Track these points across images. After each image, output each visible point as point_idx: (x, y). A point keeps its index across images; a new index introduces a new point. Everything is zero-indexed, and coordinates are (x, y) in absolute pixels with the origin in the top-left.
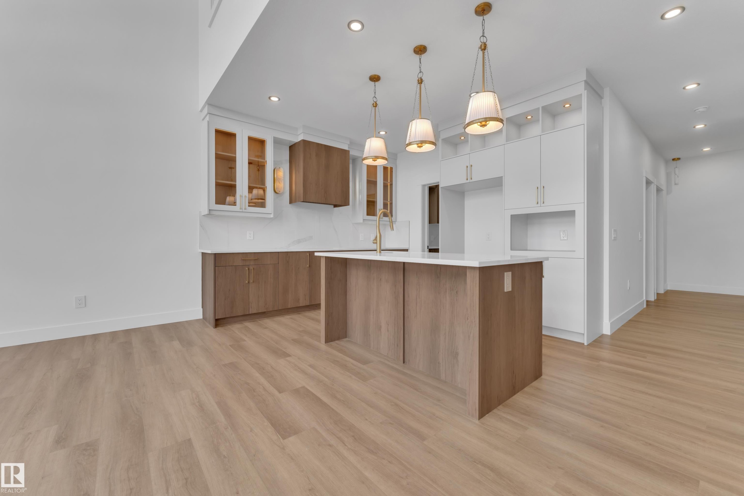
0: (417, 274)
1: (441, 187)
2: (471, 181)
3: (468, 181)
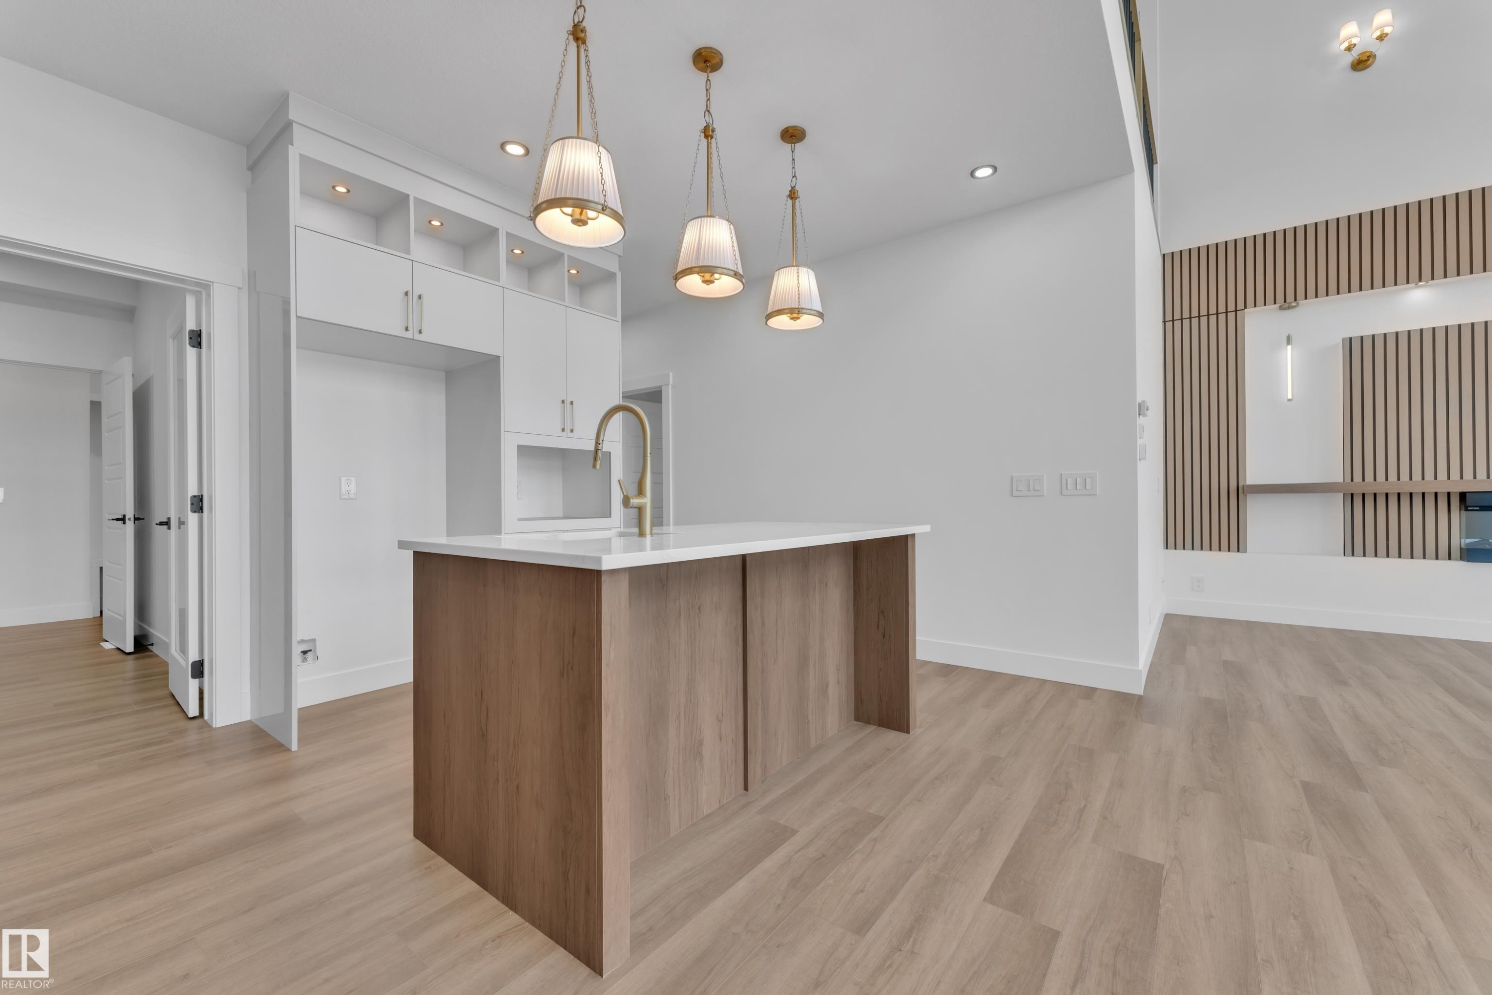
0: (777, 570)
1: (297, 317)
2: (417, 337)
3: (409, 335)
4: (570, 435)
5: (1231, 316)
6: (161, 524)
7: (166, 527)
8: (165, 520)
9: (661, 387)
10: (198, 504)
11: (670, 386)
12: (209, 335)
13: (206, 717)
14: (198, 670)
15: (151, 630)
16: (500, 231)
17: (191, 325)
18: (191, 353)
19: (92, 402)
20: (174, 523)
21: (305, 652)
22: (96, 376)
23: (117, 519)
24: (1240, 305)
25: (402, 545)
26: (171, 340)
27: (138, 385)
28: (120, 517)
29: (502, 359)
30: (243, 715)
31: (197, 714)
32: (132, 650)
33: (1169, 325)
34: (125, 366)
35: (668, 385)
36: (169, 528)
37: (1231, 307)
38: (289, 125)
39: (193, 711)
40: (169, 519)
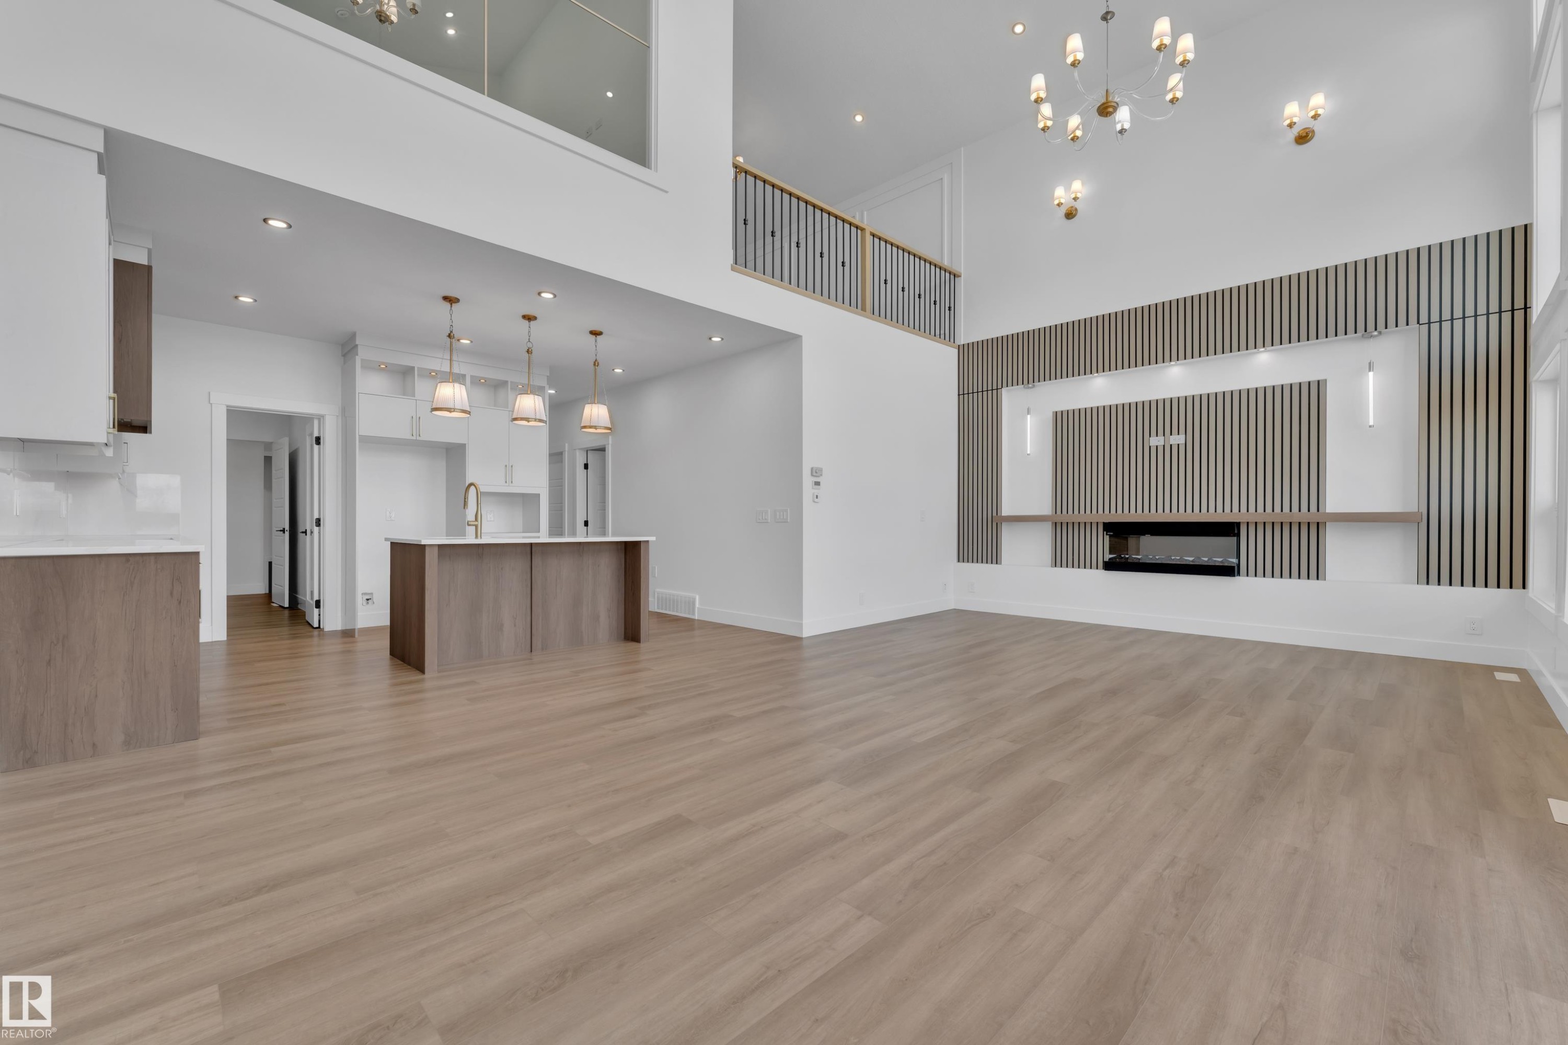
1: (359, 435)
2: (418, 438)
3: (414, 438)
4: (511, 484)
5: (995, 392)
6: (303, 532)
7: (304, 534)
8: (304, 531)
9: (605, 445)
10: (318, 523)
11: (610, 445)
12: (324, 438)
13: (321, 627)
14: (318, 604)
15: (297, 596)
16: (467, 376)
17: (316, 434)
18: (316, 447)
19: (265, 457)
20: (308, 532)
21: (368, 600)
22: (268, 446)
23: (281, 531)
24: (1000, 386)
25: (386, 539)
26: (308, 437)
27: (291, 451)
28: (282, 529)
29: (467, 445)
30: (339, 627)
31: (318, 626)
32: (288, 606)
33: (961, 397)
34: (285, 441)
35: (609, 444)
36: (306, 535)
37: (995, 387)
38: (357, 346)
39: (316, 625)
40: (306, 530)
